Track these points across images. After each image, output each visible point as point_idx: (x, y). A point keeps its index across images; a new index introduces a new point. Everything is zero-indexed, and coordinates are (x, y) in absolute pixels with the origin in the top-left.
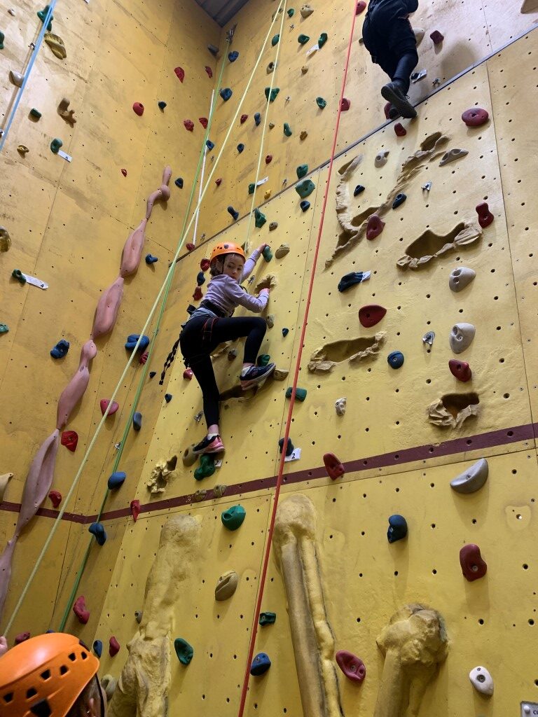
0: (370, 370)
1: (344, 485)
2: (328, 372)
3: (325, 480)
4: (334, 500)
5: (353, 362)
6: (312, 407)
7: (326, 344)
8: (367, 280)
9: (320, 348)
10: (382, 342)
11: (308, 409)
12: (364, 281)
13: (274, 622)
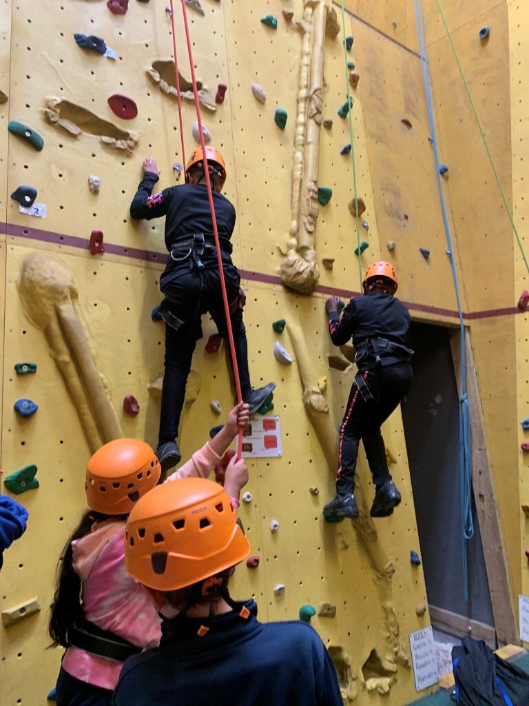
0: (123, 164)
1: (106, 264)
2: (74, 137)
3: (83, 251)
4: (95, 273)
5: (106, 145)
6: (53, 166)
7: (64, 98)
8: (111, 59)
9: (59, 101)
10: (136, 143)
11: (49, 165)
12: (108, 58)
13: (35, 372)
